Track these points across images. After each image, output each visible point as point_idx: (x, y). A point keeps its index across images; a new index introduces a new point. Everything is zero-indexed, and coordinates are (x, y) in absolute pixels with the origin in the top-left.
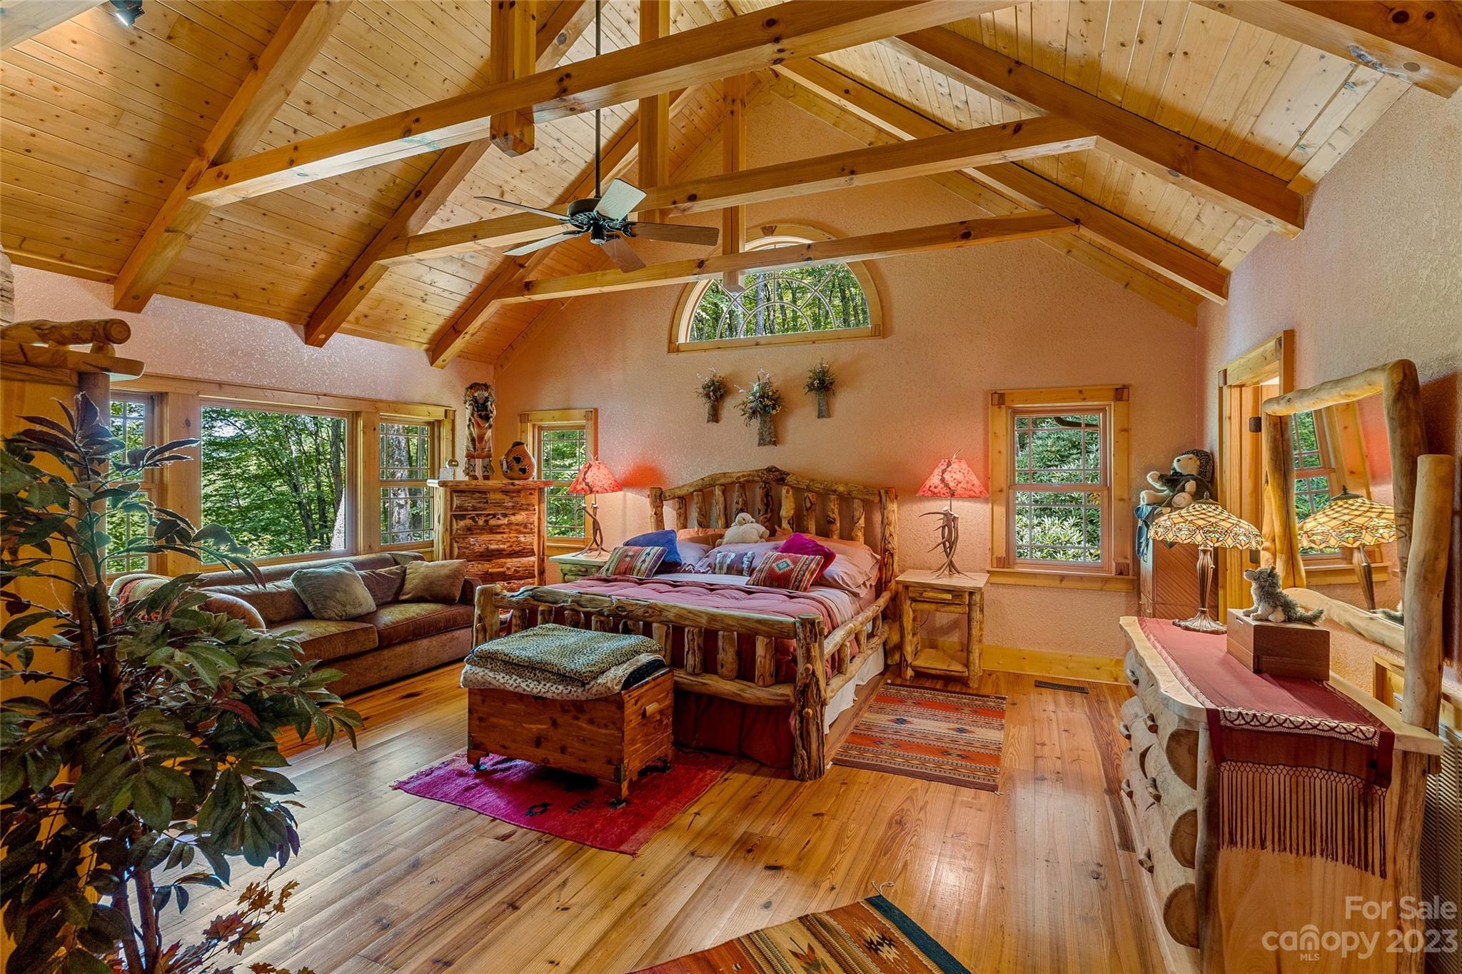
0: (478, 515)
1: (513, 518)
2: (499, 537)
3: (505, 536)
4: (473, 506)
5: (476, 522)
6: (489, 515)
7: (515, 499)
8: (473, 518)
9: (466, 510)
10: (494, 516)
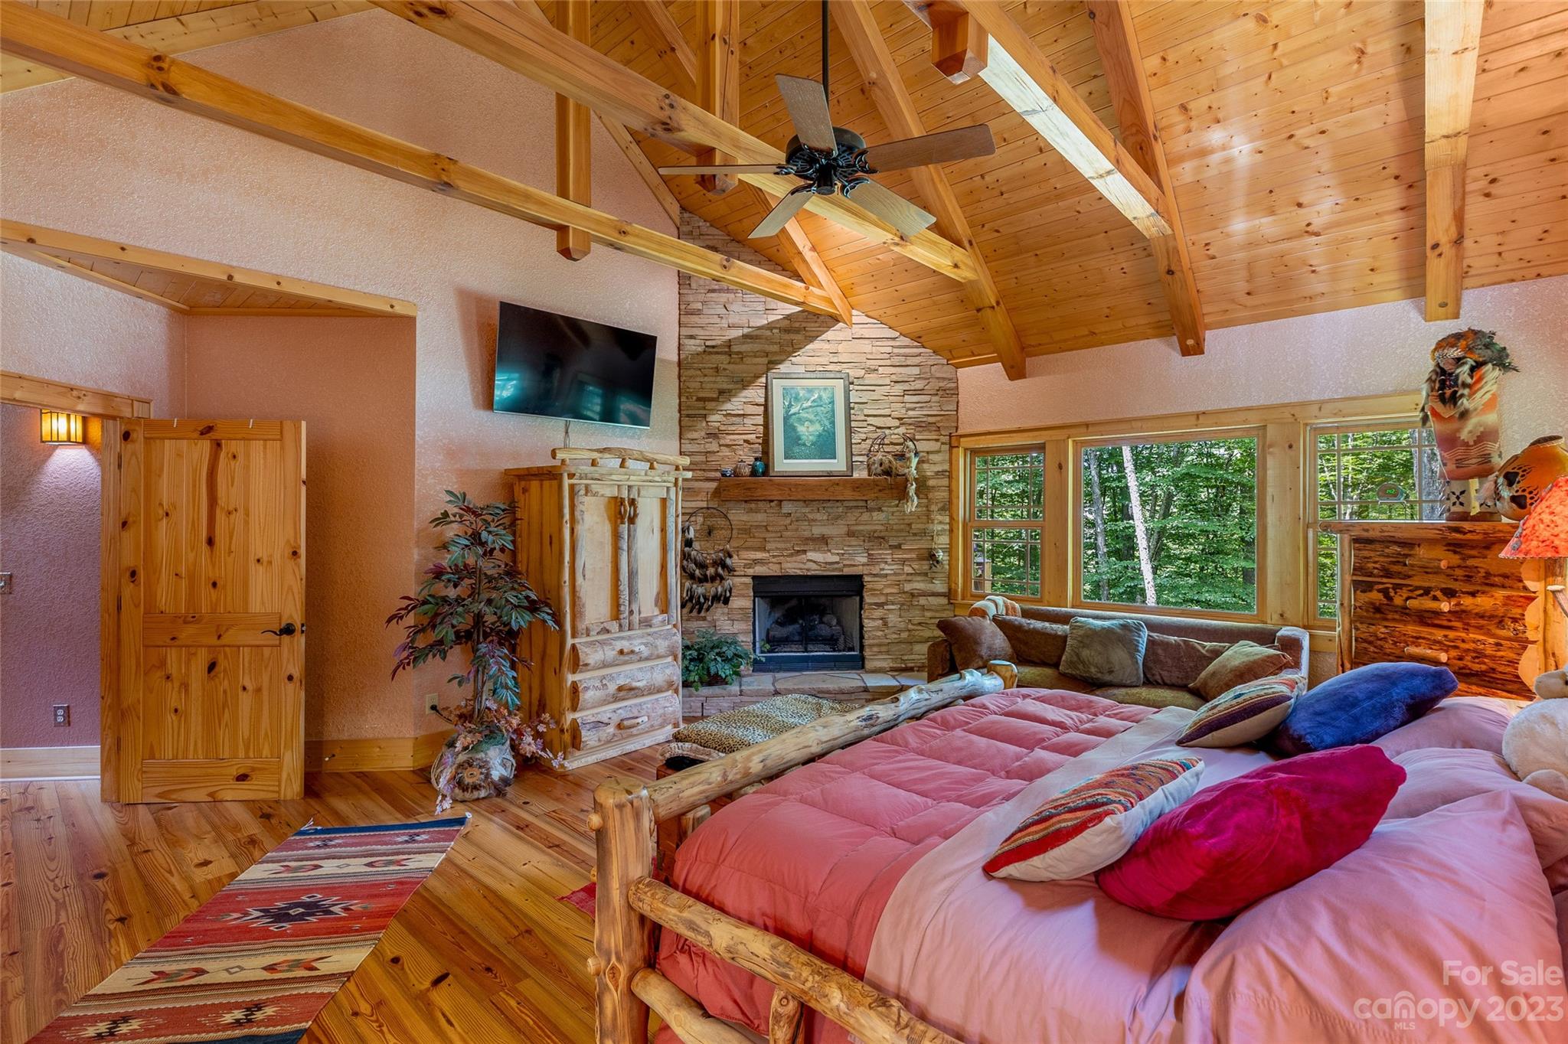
0: (1396, 587)
1: (1467, 602)
2: (1439, 635)
3: (1452, 634)
4: (1384, 569)
5: (1390, 599)
6: (1418, 588)
7: (1470, 562)
8: (1385, 592)
9: (1371, 575)
10: (1427, 591)
